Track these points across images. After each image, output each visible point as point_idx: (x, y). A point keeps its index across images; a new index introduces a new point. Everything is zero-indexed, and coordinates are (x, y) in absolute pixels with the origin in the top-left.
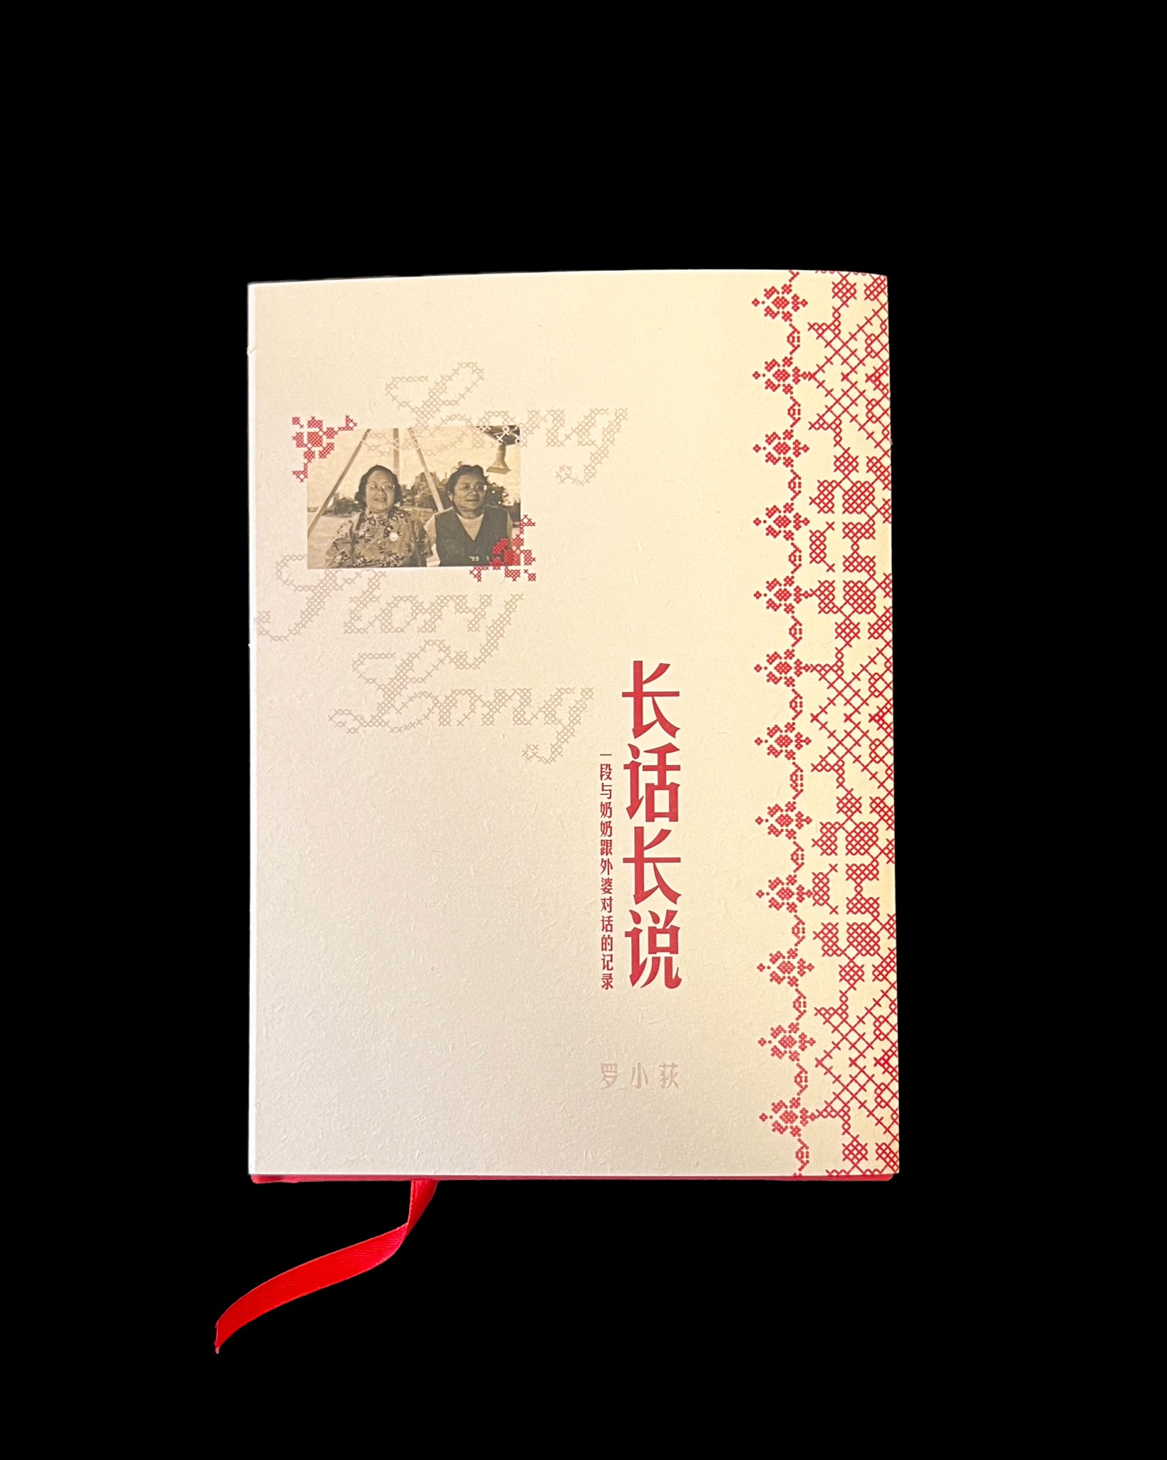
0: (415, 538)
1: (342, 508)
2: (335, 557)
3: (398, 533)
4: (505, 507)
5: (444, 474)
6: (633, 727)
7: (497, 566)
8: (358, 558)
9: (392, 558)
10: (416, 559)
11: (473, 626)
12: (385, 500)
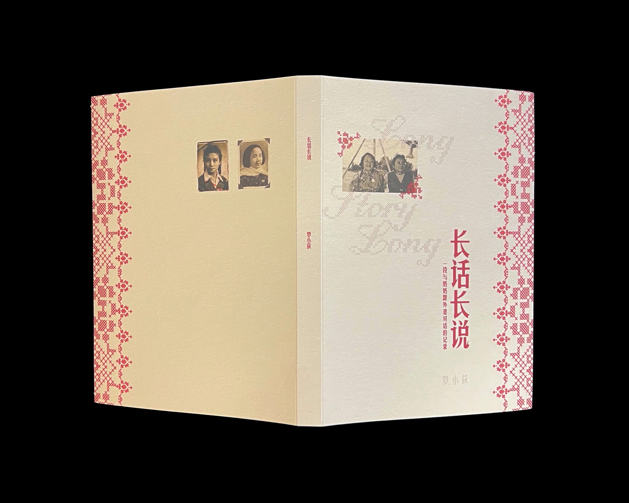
0: (381, 181)
1: (355, 168)
2: (352, 187)
3: (375, 179)
4: (412, 171)
5: (391, 158)
6: (454, 254)
7: (409, 193)
8: (360, 188)
9: (372, 189)
10: (381, 190)
11: (400, 215)
12: (370, 166)
